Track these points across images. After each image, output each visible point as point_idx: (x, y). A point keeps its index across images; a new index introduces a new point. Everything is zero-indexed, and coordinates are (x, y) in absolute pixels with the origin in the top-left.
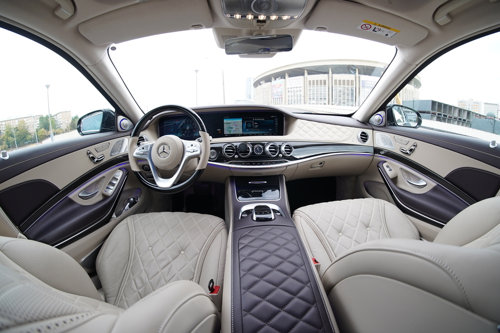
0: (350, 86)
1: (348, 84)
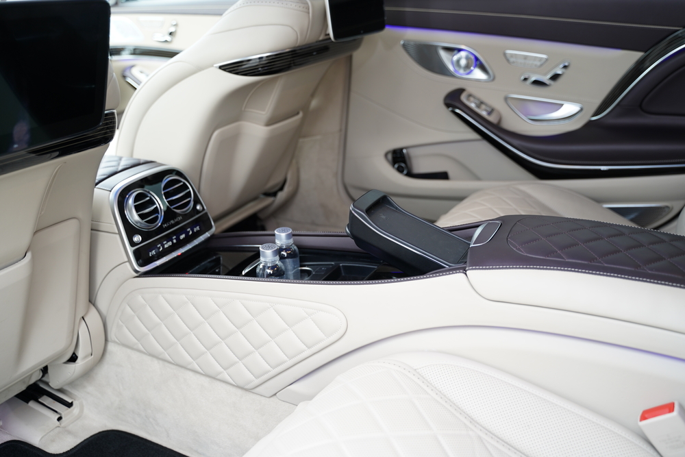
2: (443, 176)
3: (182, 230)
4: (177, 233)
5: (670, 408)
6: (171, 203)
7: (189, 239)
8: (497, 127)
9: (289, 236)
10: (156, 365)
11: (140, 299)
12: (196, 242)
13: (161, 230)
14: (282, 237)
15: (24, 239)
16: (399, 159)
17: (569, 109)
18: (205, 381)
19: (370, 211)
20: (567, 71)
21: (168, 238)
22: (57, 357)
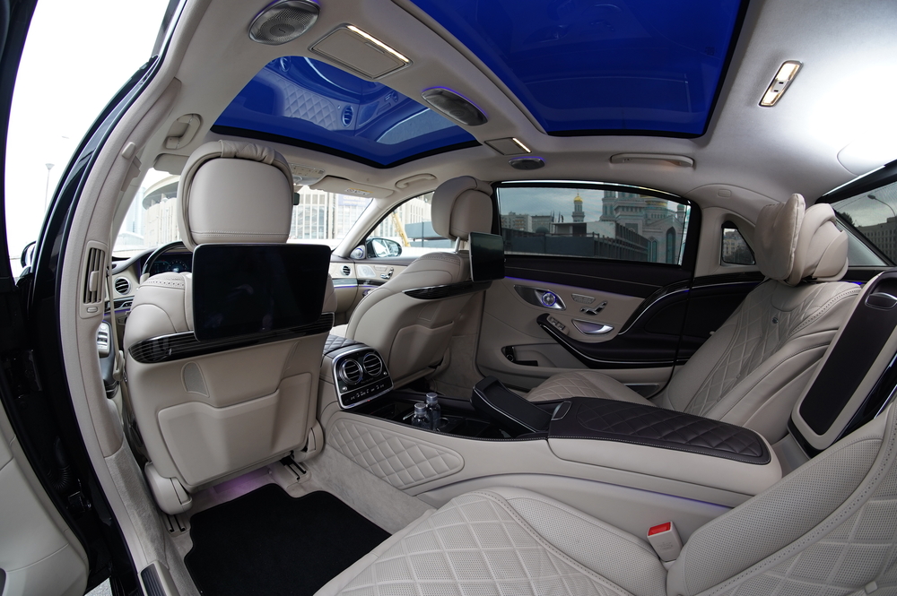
0: (318, 205)
1: (315, 202)
2: (535, 363)
3: (373, 386)
4: (370, 387)
5: (667, 526)
6: (368, 369)
7: (377, 392)
8: (567, 337)
9: (434, 399)
10: (349, 463)
11: (342, 423)
12: (380, 394)
13: (359, 385)
14: (431, 398)
15: (275, 382)
16: (509, 352)
17: (606, 328)
18: (376, 479)
19: (486, 391)
20: (606, 307)
21: (364, 390)
22: (297, 447)
